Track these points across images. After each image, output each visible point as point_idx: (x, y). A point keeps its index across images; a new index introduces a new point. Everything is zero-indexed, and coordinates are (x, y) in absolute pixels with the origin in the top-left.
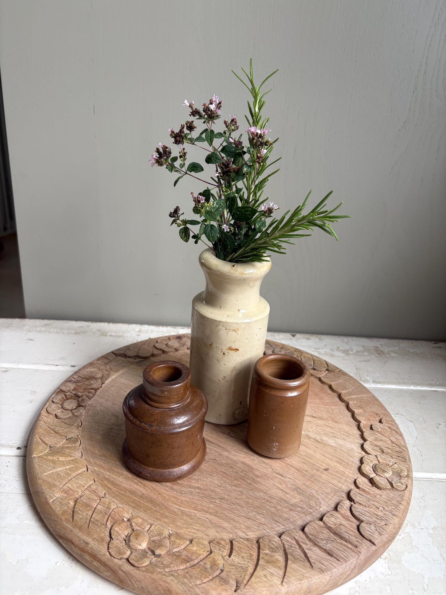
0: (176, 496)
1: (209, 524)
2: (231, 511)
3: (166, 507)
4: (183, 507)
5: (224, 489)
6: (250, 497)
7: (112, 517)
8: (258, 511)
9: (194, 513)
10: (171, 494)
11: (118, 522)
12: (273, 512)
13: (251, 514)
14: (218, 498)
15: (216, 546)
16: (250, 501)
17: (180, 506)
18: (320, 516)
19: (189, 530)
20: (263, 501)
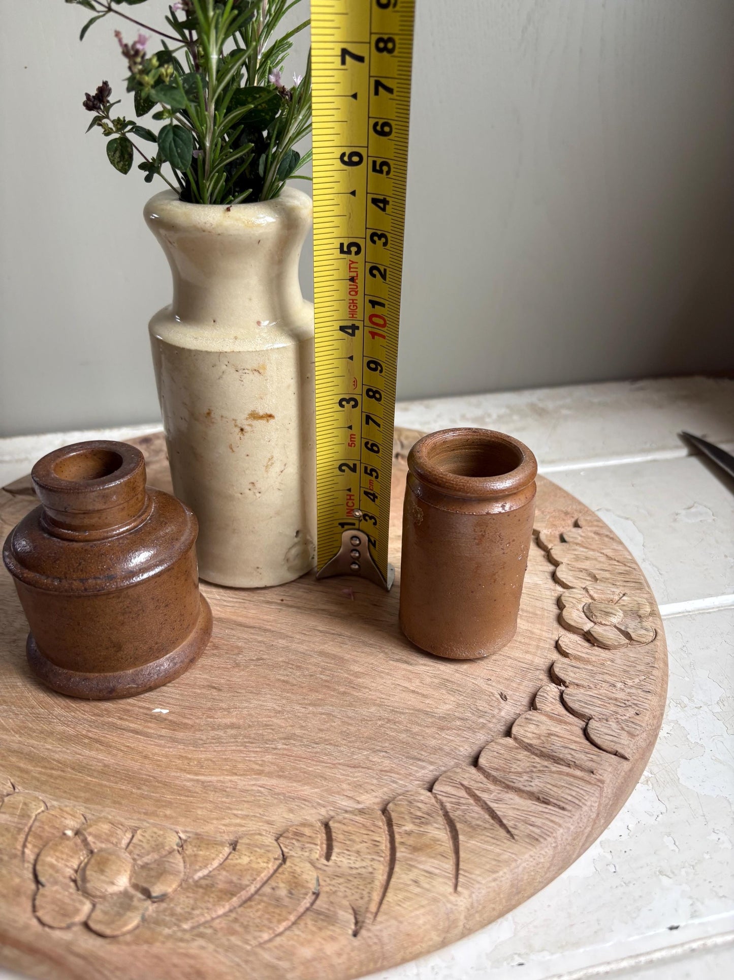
0: (184, 755)
1: (269, 798)
2: (313, 760)
3: (165, 784)
4: (203, 775)
5: (290, 715)
6: (350, 722)
7: (35, 833)
8: (373, 746)
9: (231, 781)
10: (172, 751)
11: (51, 844)
12: (404, 740)
13: (359, 757)
14: (281, 739)
15: (294, 841)
16: (352, 729)
17: (196, 774)
18: (503, 728)
19: (227, 821)
20: (379, 723)
